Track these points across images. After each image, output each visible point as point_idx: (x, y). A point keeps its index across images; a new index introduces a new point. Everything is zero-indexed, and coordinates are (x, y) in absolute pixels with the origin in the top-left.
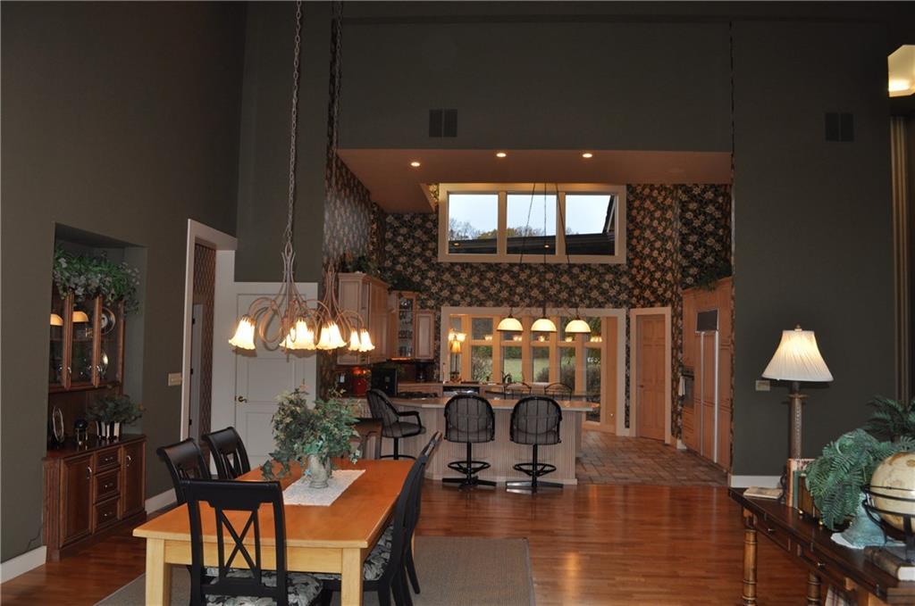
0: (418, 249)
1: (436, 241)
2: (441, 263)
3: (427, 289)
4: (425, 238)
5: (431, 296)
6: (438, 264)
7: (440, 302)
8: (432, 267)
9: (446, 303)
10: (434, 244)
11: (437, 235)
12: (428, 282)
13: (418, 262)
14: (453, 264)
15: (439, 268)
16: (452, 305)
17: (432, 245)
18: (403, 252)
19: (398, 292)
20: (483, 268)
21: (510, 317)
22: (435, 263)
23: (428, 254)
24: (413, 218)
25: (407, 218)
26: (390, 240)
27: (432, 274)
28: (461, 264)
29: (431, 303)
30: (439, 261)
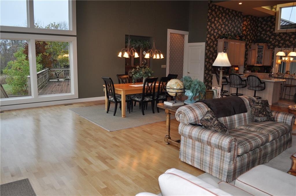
0: (268, 29)
1: (275, 25)
2: (276, 33)
3: (271, 42)
4: (271, 25)
5: (272, 44)
6: (275, 33)
7: (275, 46)
8: (273, 35)
9: (277, 47)
10: (274, 26)
11: (275, 23)
12: (271, 40)
13: (268, 33)
14: (280, 33)
15: (275, 35)
16: (279, 48)
17: (273, 27)
18: (263, 30)
19: (257, 43)
20: (291, 34)
21: (281, 51)
22: (274, 33)
23: (272, 30)
24: (267, 18)
25: (265, 18)
26: (260, 26)
27: (273, 37)
28: (283, 33)
29: (272, 47)
30: (275, 32)
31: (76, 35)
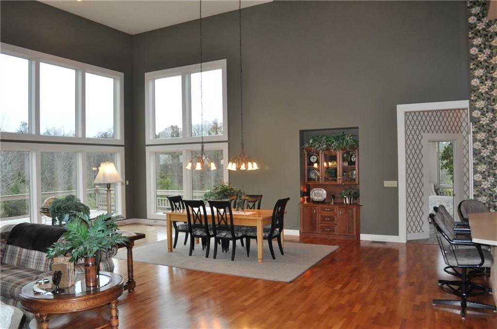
31: (227, 140)
